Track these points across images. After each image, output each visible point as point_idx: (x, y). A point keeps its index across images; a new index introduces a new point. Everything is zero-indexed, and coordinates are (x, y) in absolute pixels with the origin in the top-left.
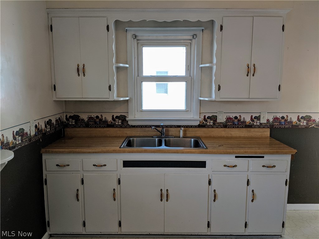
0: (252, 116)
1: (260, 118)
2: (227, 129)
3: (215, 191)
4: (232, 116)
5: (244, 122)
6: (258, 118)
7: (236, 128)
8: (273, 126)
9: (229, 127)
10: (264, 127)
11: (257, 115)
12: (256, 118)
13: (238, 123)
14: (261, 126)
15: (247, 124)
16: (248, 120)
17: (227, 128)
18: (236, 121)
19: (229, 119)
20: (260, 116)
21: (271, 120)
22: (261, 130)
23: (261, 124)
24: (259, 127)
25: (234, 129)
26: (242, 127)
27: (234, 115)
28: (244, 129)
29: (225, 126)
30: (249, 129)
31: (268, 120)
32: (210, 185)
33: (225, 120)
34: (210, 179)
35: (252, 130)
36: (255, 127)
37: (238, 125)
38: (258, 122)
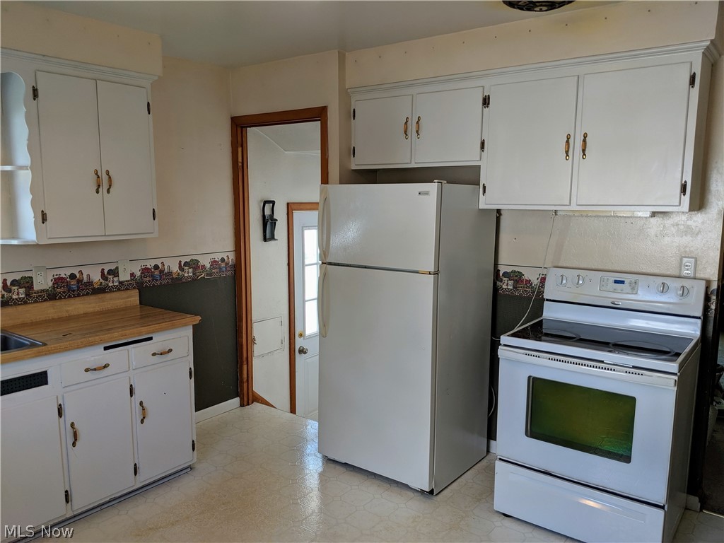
0: (103, 270)
1: (118, 273)
2: (58, 303)
3: (72, 425)
4: (65, 273)
5: (90, 283)
6: (114, 273)
7: (75, 297)
8: (142, 283)
9: (60, 298)
10: (127, 289)
11: (113, 267)
12: (110, 272)
13: (78, 287)
14: (122, 287)
15: (96, 286)
16: (96, 278)
17: (56, 299)
18: (73, 282)
19: (58, 281)
20: (117, 268)
21: (138, 274)
22: (123, 294)
23: (121, 283)
24: (119, 290)
25: (72, 301)
26: (88, 294)
27: (68, 272)
28: (92, 297)
29: (51, 296)
30: (101, 296)
31: (132, 275)
32: (61, 417)
33: (50, 284)
34: (60, 405)
35: (108, 296)
36: (111, 291)
37: (78, 290)
38: (116, 279)
